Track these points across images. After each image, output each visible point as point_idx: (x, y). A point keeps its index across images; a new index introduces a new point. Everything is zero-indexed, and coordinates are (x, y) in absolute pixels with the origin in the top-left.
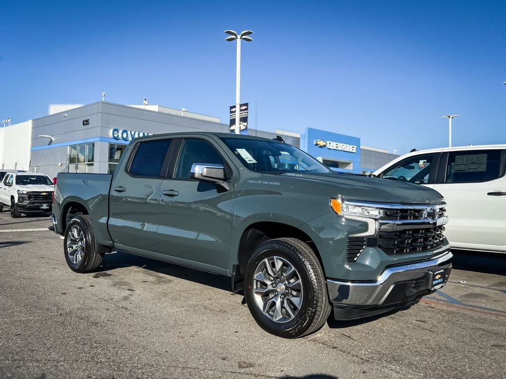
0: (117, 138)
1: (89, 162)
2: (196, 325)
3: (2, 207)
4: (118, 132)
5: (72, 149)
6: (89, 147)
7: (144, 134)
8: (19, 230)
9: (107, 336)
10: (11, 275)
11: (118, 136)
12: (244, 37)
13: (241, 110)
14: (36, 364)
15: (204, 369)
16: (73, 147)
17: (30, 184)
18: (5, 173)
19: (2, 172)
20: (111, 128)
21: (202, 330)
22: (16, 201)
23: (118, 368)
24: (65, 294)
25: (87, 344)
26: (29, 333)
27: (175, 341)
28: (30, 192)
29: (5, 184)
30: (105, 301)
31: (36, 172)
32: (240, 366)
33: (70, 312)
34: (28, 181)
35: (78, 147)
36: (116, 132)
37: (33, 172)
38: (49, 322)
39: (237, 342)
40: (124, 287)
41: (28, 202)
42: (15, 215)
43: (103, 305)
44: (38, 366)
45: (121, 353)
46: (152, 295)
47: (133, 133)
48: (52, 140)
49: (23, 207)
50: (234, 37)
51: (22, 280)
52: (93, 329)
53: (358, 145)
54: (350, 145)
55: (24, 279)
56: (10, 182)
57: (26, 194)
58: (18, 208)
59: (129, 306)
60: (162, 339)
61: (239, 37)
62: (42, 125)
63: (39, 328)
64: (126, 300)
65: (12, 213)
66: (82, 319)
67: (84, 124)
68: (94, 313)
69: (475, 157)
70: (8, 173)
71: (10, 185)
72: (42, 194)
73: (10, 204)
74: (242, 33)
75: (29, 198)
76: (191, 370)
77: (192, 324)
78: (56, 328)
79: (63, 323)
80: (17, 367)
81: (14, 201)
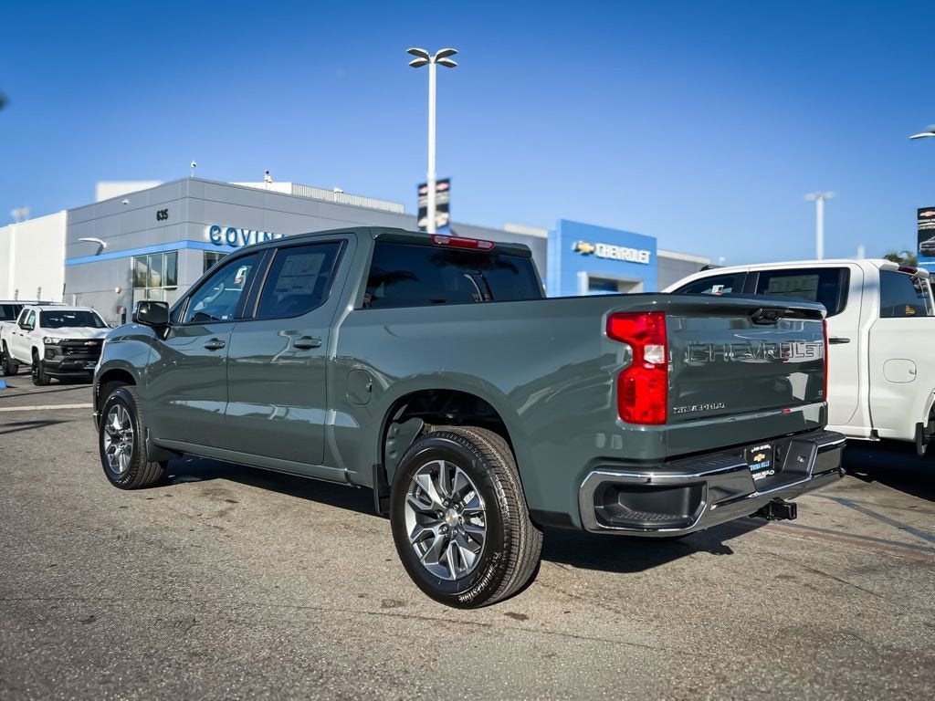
0: (217, 243)
1: (168, 285)
2: (327, 551)
3: (17, 367)
4: (220, 231)
5: (139, 263)
6: (169, 259)
7: (266, 235)
8: (48, 407)
9: (189, 567)
10: (37, 480)
11: (220, 238)
12: (442, 60)
13: (438, 191)
14: (80, 604)
15: (330, 610)
16: (141, 259)
17: (66, 326)
18: (21, 307)
19: (15, 305)
20: (206, 225)
21: (337, 558)
22: (42, 356)
23: (202, 608)
24: (125, 507)
25: (158, 577)
26: (70, 563)
27: (293, 573)
28: (65, 341)
29: (22, 326)
30: (190, 517)
31: (74, 303)
32: (384, 605)
33: (133, 534)
34: (62, 320)
35: (150, 260)
36: (216, 232)
37: (71, 305)
38: (101, 548)
39: (387, 573)
40: (221, 497)
41: (63, 357)
42: (39, 381)
43: (185, 523)
44: (83, 607)
45: (208, 590)
46: (265, 508)
47: (246, 232)
48: (102, 246)
49: (54, 367)
50: (423, 59)
51: (56, 487)
52: (168, 558)
53: (653, 250)
54: (639, 249)
55: (60, 486)
56: (31, 322)
57: (58, 344)
58: (46, 369)
59: (226, 525)
60: (273, 570)
61: (433, 59)
62: (84, 221)
63: (85, 556)
64: (221, 516)
65: (34, 377)
66: (152, 543)
67: (159, 218)
68: (171, 535)
69: (800, 279)
70: (26, 307)
71: (29, 328)
72: (86, 344)
73: (31, 362)
74: (438, 53)
75: (65, 350)
76: (310, 610)
77: (321, 550)
78: (110, 556)
79: (121, 549)
80: (53, 608)
81: (38, 355)
